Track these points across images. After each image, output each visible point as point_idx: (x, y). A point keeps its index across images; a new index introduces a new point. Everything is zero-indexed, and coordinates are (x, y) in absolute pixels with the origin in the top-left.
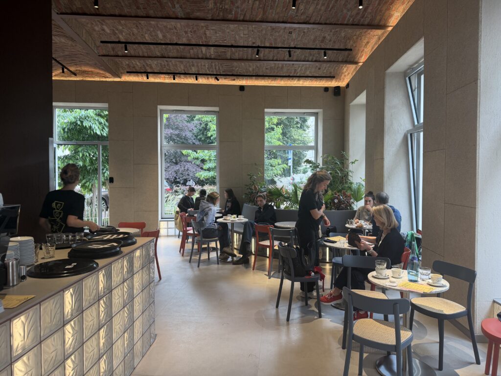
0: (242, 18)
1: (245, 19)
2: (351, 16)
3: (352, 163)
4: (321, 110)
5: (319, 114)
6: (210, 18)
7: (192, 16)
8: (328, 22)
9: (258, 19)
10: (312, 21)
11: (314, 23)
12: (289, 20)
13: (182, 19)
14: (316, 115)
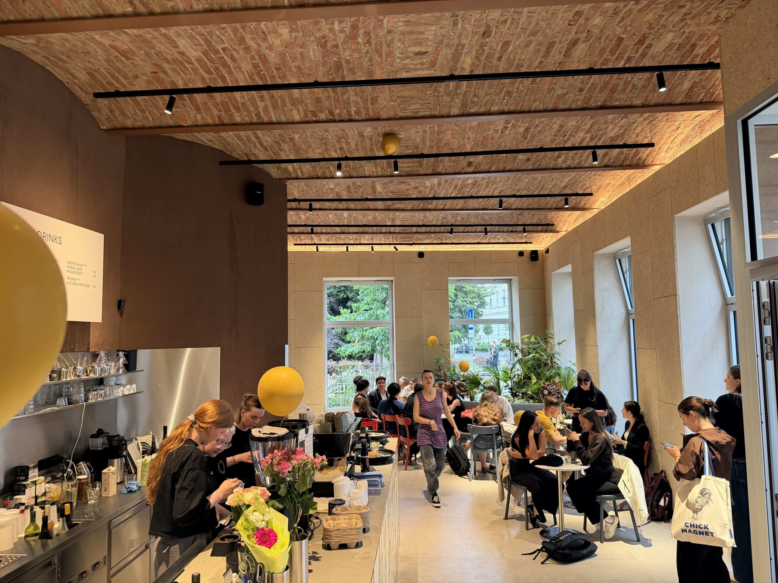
0: (442, 207)
1: (445, 208)
2: (554, 202)
3: (559, 344)
4: (516, 277)
5: (512, 281)
6: (410, 208)
7: (391, 208)
8: (530, 207)
9: (458, 208)
10: (513, 207)
11: (515, 209)
12: (490, 207)
13: (381, 210)
14: (509, 281)
